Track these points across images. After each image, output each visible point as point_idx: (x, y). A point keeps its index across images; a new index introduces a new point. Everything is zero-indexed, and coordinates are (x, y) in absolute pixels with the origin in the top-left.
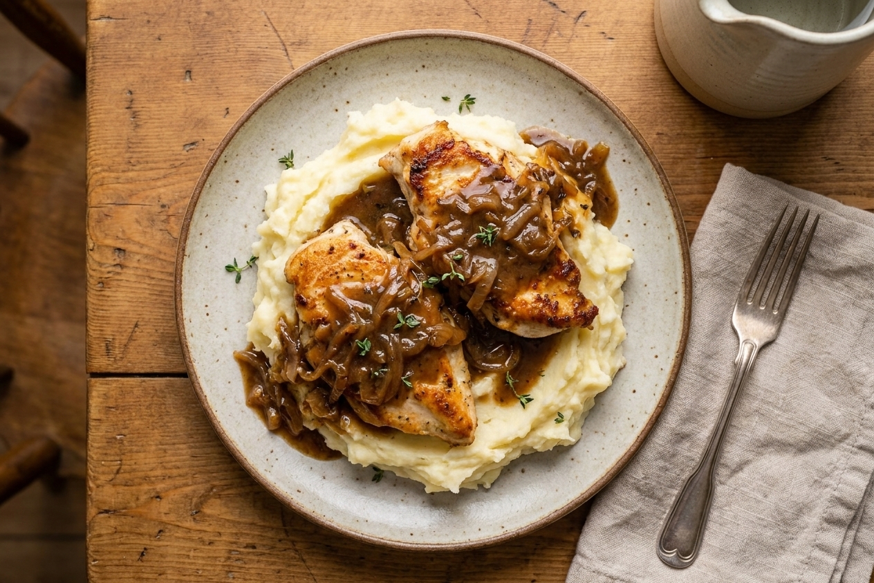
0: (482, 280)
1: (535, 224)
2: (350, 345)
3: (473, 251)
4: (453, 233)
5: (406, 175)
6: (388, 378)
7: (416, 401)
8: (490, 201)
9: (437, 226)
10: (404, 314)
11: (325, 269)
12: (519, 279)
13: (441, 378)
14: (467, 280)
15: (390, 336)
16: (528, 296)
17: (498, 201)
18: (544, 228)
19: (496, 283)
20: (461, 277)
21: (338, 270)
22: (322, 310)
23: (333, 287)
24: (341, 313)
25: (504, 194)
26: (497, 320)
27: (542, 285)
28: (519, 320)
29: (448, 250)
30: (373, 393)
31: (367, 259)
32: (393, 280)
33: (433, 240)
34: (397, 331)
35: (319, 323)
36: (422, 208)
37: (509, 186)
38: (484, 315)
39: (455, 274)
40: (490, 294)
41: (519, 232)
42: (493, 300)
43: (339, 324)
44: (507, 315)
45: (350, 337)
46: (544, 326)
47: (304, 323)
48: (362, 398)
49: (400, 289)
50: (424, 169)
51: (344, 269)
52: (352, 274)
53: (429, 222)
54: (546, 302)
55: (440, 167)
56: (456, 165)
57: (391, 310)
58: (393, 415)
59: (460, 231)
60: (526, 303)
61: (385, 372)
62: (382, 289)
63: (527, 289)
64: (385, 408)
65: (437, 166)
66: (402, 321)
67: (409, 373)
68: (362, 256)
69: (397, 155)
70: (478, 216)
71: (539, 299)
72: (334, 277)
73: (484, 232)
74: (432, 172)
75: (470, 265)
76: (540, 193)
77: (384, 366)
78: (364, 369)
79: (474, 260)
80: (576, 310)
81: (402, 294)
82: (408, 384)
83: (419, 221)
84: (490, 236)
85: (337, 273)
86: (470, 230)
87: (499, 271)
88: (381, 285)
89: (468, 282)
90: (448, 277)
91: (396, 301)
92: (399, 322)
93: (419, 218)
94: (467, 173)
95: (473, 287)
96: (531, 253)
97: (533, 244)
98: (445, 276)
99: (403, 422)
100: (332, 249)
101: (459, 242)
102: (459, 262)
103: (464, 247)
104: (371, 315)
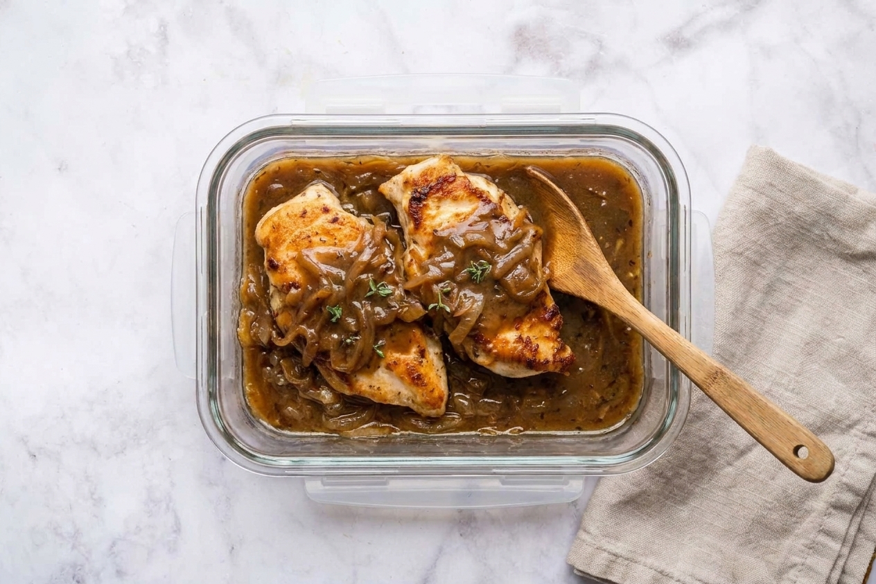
0: (467, 314)
1: (525, 265)
2: (321, 310)
3: (461, 285)
4: (445, 265)
5: (405, 202)
6: (359, 346)
7: (388, 371)
8: (484, 238)
9: (430, 256)
10: (376, 282)
11: (297, 233)
12: (503, 317)
13: (414, 349)
14: (453, 313)
15: (361, 303)
16: (510, 336)
17: (492, 239)
18: (533, 272)
19: (479, 320)
20: (448, 309)
21: (310, 234)
22: (294, 274)
23: (305, 252)
24: (313, 277)
25: (498, 234)
26: (477, 356)
27: (525, 327)
28: (499, 358)
29: (438, 281)
30: (344, 360)
31: (342, 224)
32: (365, 246)
33: (424, 269)
34: (370, 298)
35: (290, 287)
36: (417, 237)
37: (505, 226)
38: (464, 348)
39: (442, 305)
40: (474, 329)
41: (509, 271)
42: (476, 335)
43: (310, 288)
44: (488, 352)
45: (321, 303)
46: (522, 366)
47: (275, 287)
48: (333, 365)
49: (374, 255)
50: (424, 200)
51: (317, 233)
52: (324, 238)
53: (422, 252)
54: (528, 343)
55: (440, 199)
56: (455, 199)
57: (364, 276)
58: (364, 384)
59: (451, 264)
60: (507, 342)
61: (356, 340)
62: (355, 253)
63: (510, 329)
64: (355, 376)
65: (437, 198)
66: (373, 288)
67: (381, 342)
68: (335, 220)
69: (399, 183)
70: (471, 252)
71: (520, 339)
72: (306, 241)
73: (474, 267)
74: (431, 203)
75: (457, 299)
76: (534, 236)
77: (356, 334)
78: (335, 336)
79: (461, 294)
80: (554, 356)
81: (375, 261)
82: (380, 352)
83: (413, 250)
84: (479, 272)
85: (309, 237)
86: (461, 264)
87: (485, 308)
88: (355, 250)
89: (453, 315)
90: (436, 307)
91: (368, 268)
92: (371, 290)
93: (413, 246)
94: (465, 208)
95: (458, 320)
96: (519, 294)
97: (521, 285)
98: (431, 306)
99: (374, 391)
100: (305, 213)
101: (450, 275)
102: (447, 294)
103: (453, 280)
104: (343, 281)
